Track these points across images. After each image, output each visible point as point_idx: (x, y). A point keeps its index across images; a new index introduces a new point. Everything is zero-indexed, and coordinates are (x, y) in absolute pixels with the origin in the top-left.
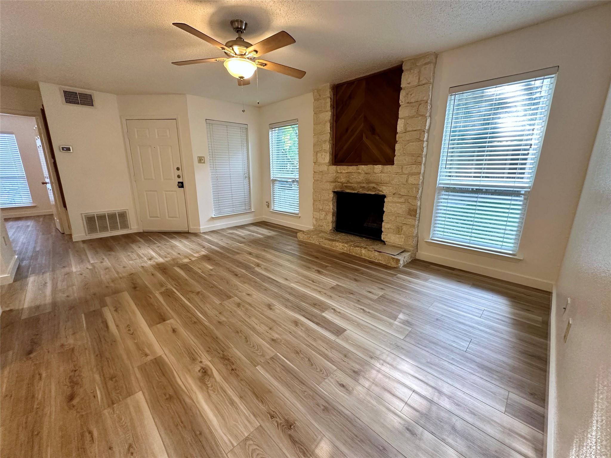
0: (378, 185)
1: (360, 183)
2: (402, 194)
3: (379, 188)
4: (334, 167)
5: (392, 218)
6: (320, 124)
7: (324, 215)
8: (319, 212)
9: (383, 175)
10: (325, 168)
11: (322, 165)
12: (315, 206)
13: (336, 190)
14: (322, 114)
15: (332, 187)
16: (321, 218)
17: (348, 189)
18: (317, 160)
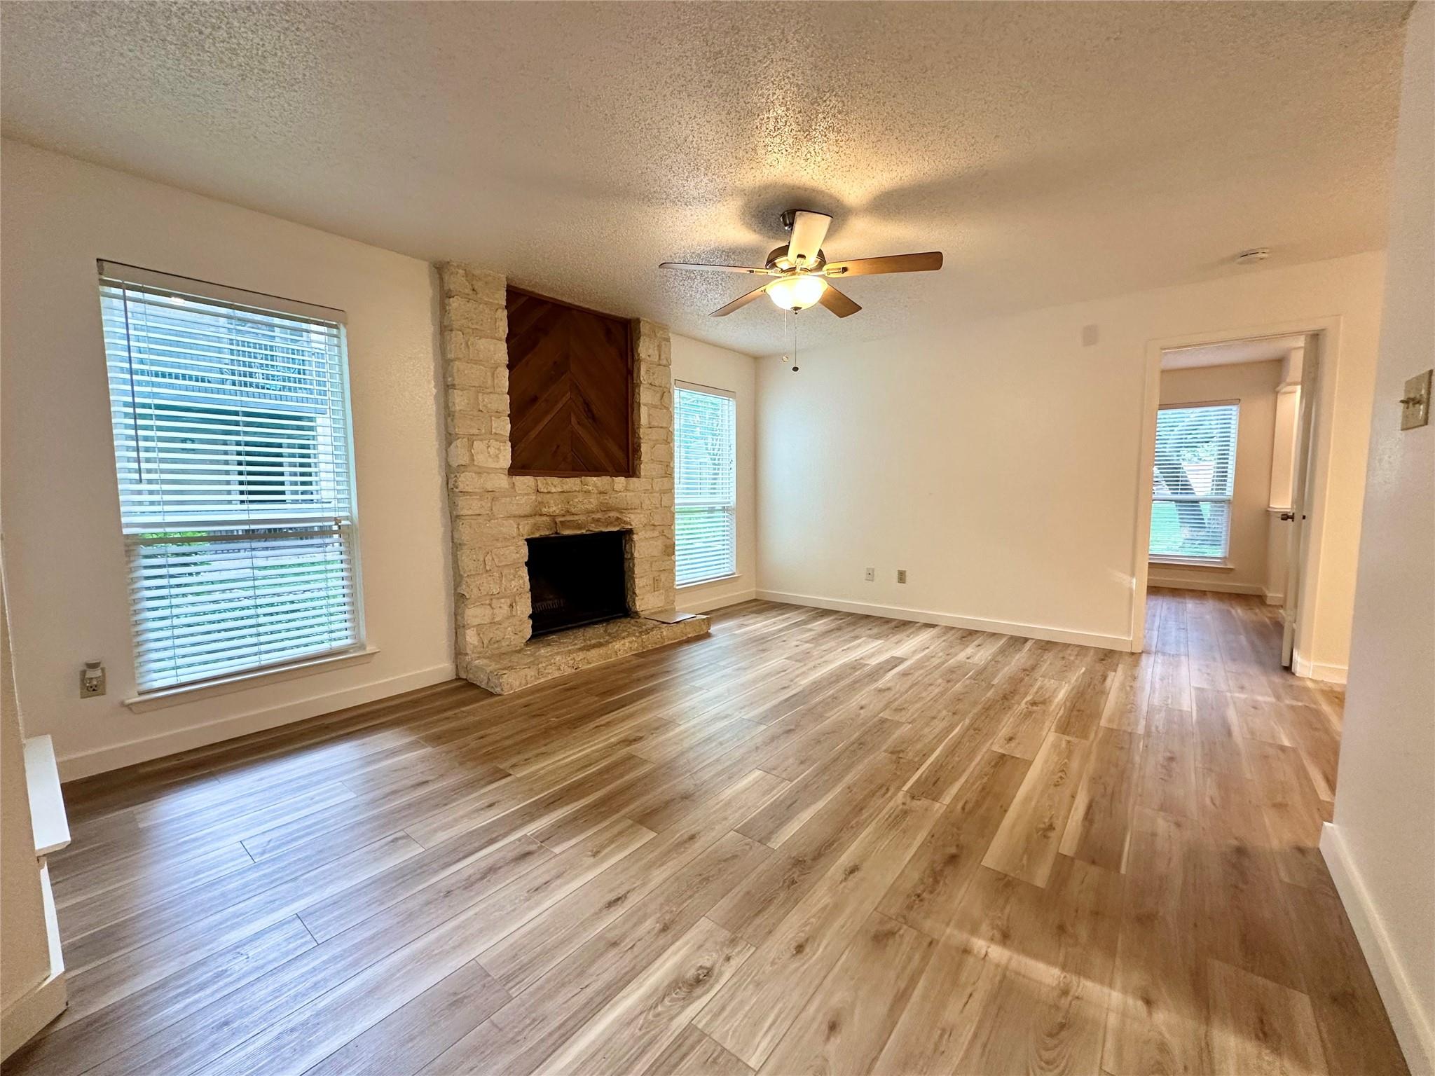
0: (622, 513)
1: (593, 512)
2: (656, 524)
3: (625, 519)
4: (529, 480)
5: (647, 567)
6: (480, 365)
7: (506, 607)
8: (490, 605)
9: (628, 494)
10: (503, 481)
11: (489, 473)
12: (475, 591)
13: (537, 535)
14: (483, 340)
15: (526, 529)
16: (496, 620)
17: (569, 528)
18: (473, 460)
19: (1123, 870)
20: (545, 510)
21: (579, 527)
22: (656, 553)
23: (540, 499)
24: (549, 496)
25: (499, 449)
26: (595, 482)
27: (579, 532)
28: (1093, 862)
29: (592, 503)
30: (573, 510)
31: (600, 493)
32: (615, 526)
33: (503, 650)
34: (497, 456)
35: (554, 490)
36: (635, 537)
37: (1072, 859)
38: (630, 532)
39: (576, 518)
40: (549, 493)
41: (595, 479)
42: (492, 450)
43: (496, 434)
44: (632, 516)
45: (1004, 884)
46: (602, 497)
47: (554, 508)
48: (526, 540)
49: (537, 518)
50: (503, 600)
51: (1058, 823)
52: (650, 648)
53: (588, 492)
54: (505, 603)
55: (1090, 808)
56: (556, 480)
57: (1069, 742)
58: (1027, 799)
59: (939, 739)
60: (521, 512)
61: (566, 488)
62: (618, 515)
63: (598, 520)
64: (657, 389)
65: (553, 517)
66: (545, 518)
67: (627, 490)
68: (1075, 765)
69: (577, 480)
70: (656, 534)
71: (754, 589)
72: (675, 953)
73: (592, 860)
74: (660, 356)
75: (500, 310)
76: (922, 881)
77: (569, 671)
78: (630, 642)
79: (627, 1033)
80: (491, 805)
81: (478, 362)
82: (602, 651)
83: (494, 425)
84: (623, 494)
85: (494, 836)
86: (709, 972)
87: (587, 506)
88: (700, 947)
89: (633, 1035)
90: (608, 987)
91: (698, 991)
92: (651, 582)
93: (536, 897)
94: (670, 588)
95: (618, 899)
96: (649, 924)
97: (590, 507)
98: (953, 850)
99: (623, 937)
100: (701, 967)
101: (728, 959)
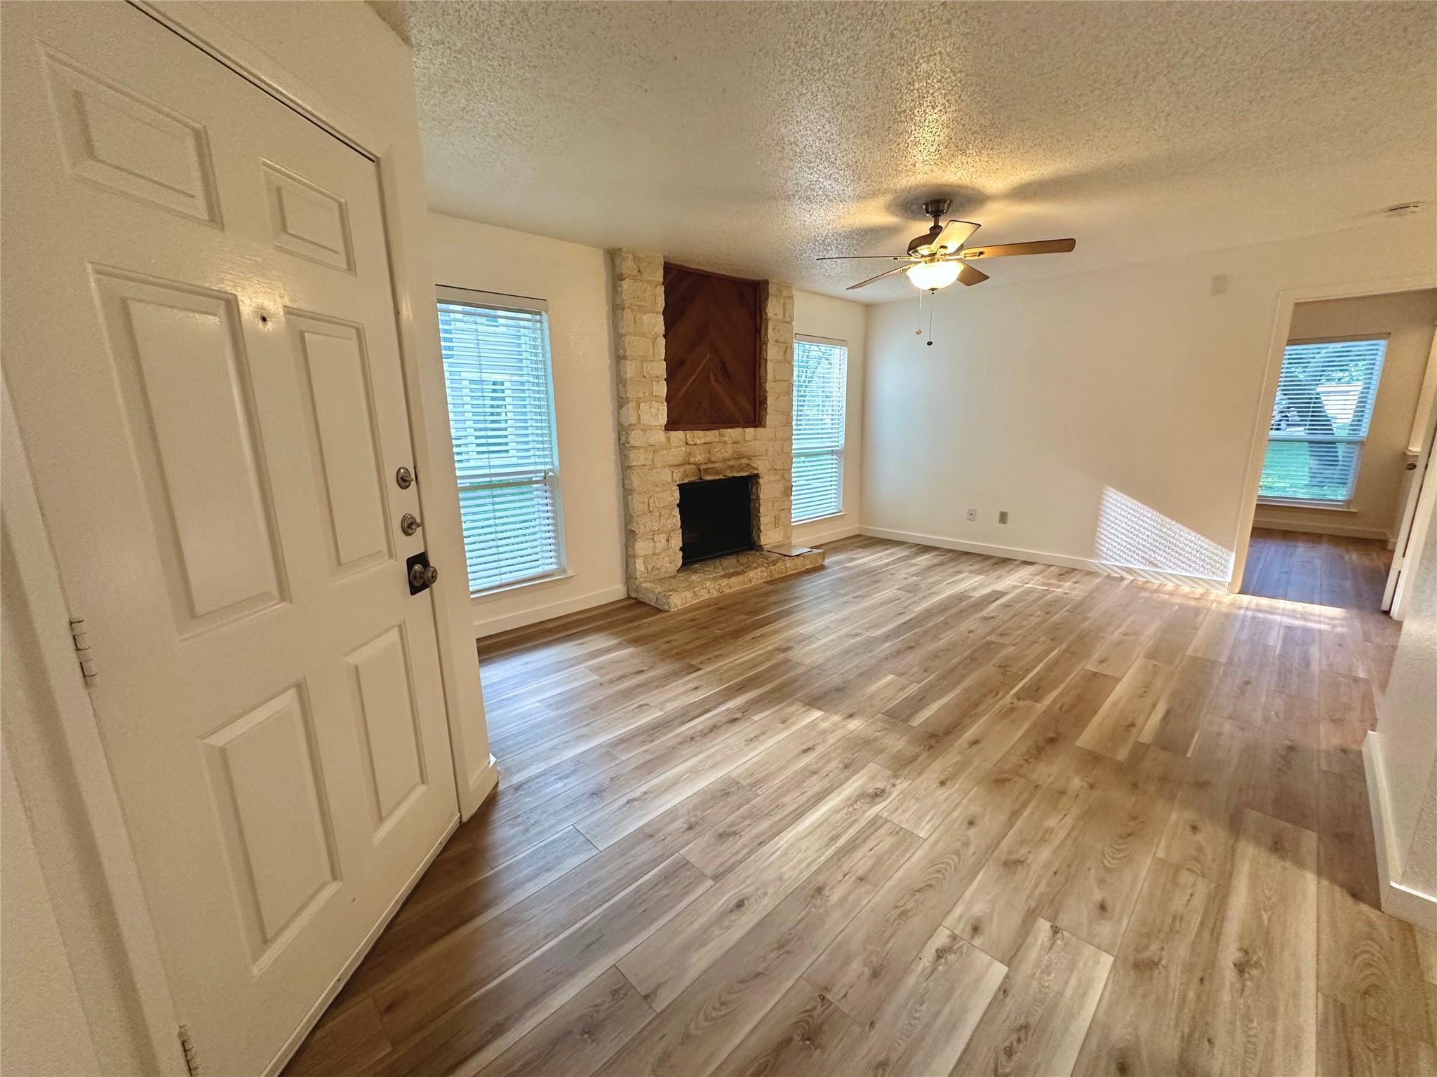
0: (751, 459)
1: (728, 460)
2: (778, 468)
3: (753, 465)
4: (680, 434)
5: (770, 506)
6: (644, 337)
7: (663, 541)
8: (653, 539)
9: (757, 442)
10: (661, 436)
11: (651, 430)
12: (642, 527)
13: (686, 481)
14: (647, 315)
15: (678, 476)
16: (657, 551)
17: (711, 474)
18: (640, 419)
19: (1189, 755)
20: (692, 460)
21: (718, 473)
22: (778, 495)
23: (688, 451)
24: (695, 447)
25: (658, 409)
26: (732, 433)
27: (717, 478)
28: (1165, 749)
29: (728, 451)
30: (713, 459)
31: (734, 443)
32: (745, 472)
33: (662, 576)
34: (657, 415)
35: (699, 442)
36: (761, 481)
37: (1149, 746)
38: (757, 476)
39: (716, 465)
40: (695, 444)
41: (730, 430)
42: (653, 411)
43: (656, 396)
44: (759, 462)
45: (1092, 759)
46: (735, 446)
47: (699, 458)
48: (678, 485)
49: (687, 467)
50: (661, 536)
51: (1139, 722)
52: (776, 576)
53: (725, 442)
54: (663, 538)
55: (1168, 713)
56: (700, 433)
57: (1156, 665)
58: (1114, 705)
59: (1039, 659)
60: (675, 462)
61: (708, 440)
62: (748, 462)
63: (732, 467)
64: (781, 345)
65: (697, 465)
66: (692, 466)
67: (755, 439)
68: (1158, 683)
69: (716, 432)
70: (778, 477)
71: (857, 526)
72: (857, 780)
73: (782, 725)
74: (784, 314)
75: (659, 287)
76: (1028, 752)
77: (715, 594)
78: (761, 572)
79: (839, 816)
80: (696, 688)
81: (643, 335)
82: (740, 578)
83: (655, 389)
84: (752, 443)
85: (707, 707)
86: (883, 791)
87: (724, 455)
88: (874, 777)
89: (842, 817)
90: (818, 794)
91: (878, 800)
92: (773, 520)
93: (752, 745)
94: (788, 525)
95: (809, 749)
96: (834, 764)
97: (726, 455)
98: (1052, 735)
99: (820, 769)
100: (876, 788)
101: (894, 785)
